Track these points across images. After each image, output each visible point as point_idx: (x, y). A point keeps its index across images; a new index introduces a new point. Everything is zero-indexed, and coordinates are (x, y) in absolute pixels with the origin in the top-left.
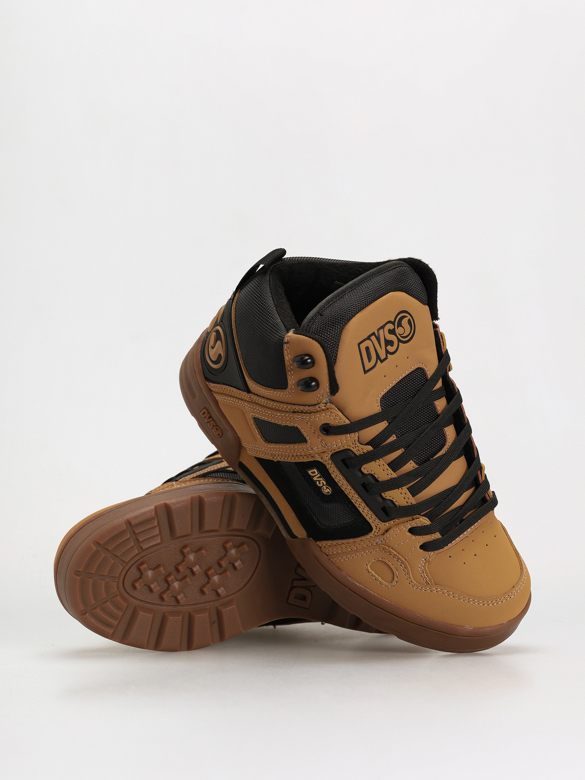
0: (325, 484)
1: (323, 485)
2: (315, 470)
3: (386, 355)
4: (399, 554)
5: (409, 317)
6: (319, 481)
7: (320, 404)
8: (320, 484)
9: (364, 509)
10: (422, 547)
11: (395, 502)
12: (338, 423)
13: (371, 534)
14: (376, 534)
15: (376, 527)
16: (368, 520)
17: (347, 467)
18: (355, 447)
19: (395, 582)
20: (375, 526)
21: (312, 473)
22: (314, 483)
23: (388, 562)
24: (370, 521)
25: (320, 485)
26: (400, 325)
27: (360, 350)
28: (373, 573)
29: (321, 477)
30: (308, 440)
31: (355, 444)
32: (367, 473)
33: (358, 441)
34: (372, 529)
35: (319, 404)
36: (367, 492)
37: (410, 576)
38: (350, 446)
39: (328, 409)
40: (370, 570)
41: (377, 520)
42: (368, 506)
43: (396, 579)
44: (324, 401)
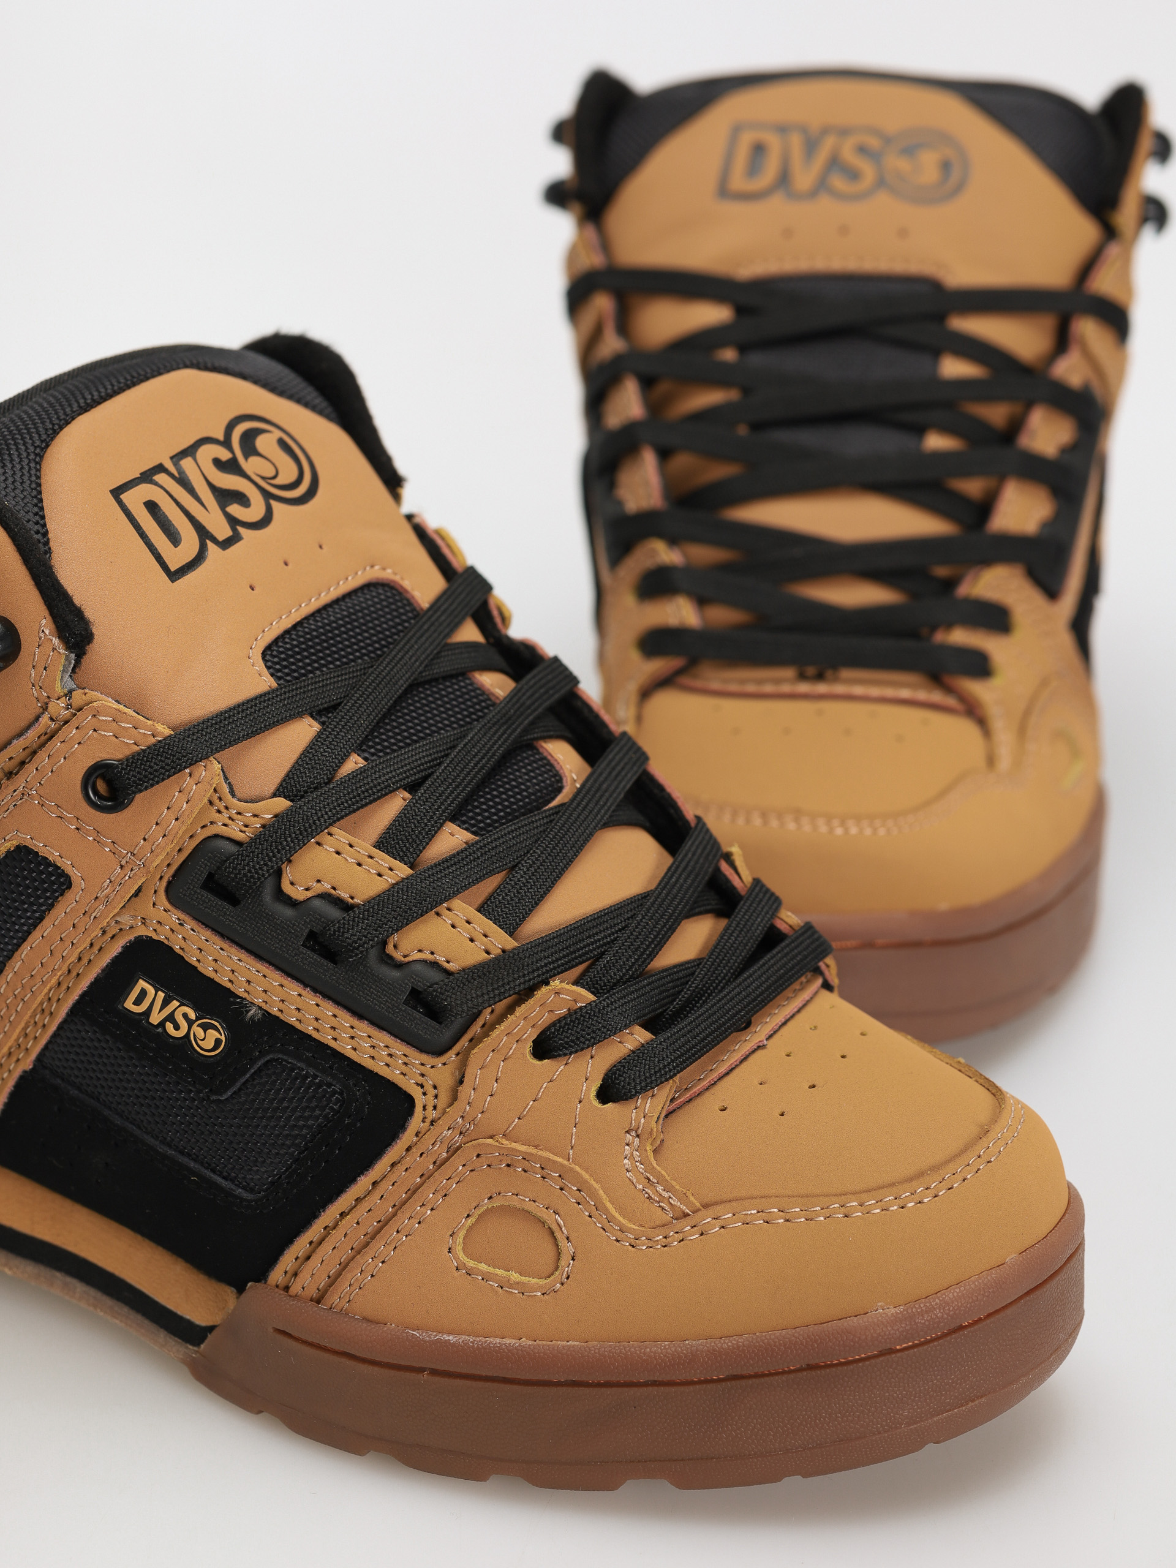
0: (192, 1015)
1: (190, 1023)
2: (142, 984)
3: (234, 530)
4: (536, 1147)
5: (278, 434)
6: (171, 1018)
7: (50, 706)
8: (177, 1027)
9: (352, 1038)
10: (606, 1094)
11: (446, 965)
12: (135, 744)
13: (415, 1123)
14: (432, 1114)
15: (422, 1086)
16: (384, 1072)
17: (234, 901)
18: (230, 818)
19: (565, 1260)
20: (417, 1084)
21: (138, 1002)
22: (157, 1035)
23: (515, 1202)
24: (393, 1074)
25: (180, 1034)
26: (250, 450)
27: (127, 509)
28: (483, 1267)
29: (169, 996)
30: (69, 870)
31: (227, 808)
32: (309, 894)
33: (232, 793)
34: (410, 1101)
35: (45, 708)
36: (335, 963)
37: (606, 1211)
38: (212, 823)
39: (80, 710)
40: (471, 1263)
41: (417, 1057)
42: (361, 1017)
43: (567, 1248)
44: (59, 689)
